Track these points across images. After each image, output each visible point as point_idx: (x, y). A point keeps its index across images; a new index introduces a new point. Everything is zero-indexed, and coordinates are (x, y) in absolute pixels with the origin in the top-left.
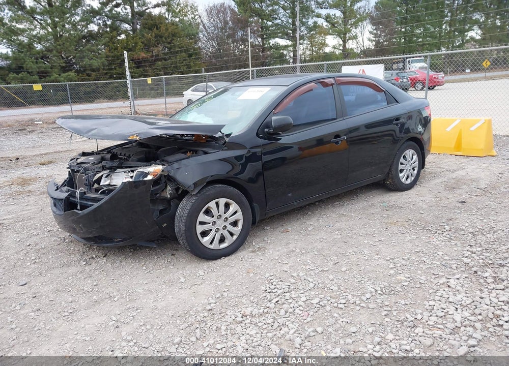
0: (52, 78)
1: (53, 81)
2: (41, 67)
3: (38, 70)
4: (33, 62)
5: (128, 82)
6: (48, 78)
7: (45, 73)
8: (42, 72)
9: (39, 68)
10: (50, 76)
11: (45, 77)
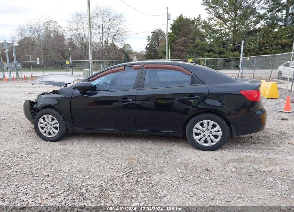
0: (226, 55)
1: (225, 57)
2: (221, 49)
3: (219, 51)
4: (217, 47)
5: (241, 59)
6: (223, 55)
7: (223, 52)
8: (221, 52)
9: (220, 50)
10: (224, 54)
11: (222, 55)
